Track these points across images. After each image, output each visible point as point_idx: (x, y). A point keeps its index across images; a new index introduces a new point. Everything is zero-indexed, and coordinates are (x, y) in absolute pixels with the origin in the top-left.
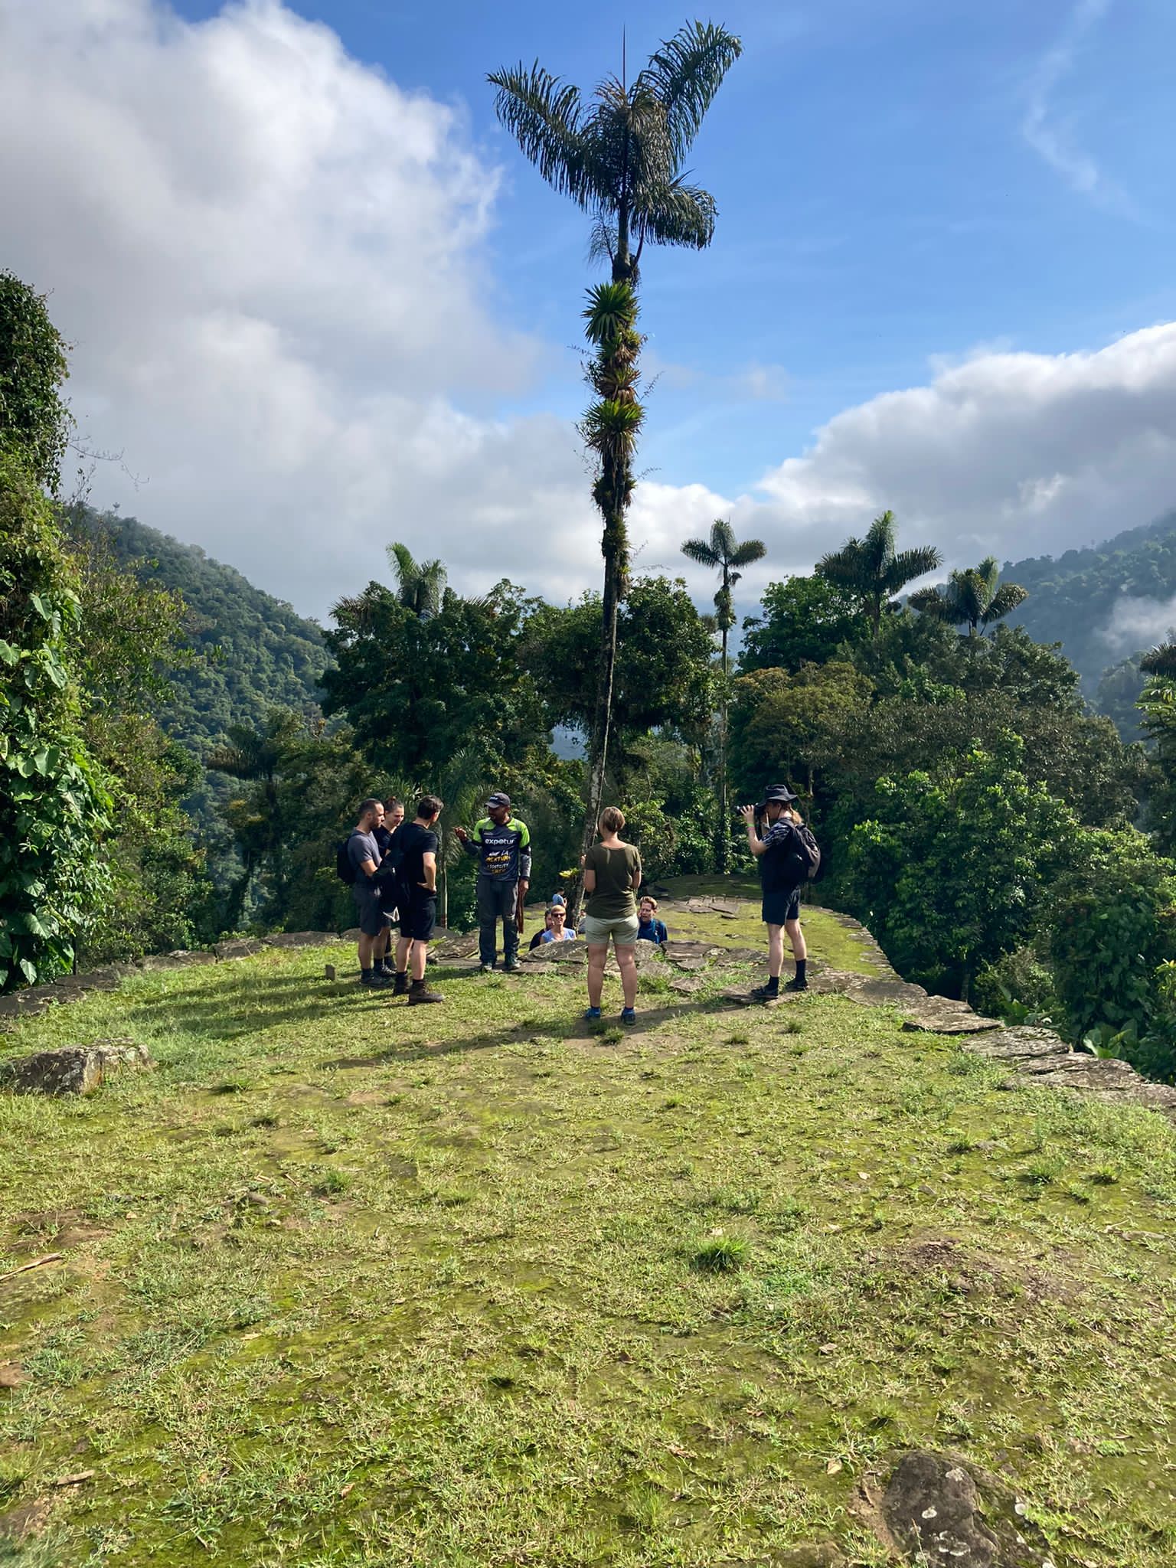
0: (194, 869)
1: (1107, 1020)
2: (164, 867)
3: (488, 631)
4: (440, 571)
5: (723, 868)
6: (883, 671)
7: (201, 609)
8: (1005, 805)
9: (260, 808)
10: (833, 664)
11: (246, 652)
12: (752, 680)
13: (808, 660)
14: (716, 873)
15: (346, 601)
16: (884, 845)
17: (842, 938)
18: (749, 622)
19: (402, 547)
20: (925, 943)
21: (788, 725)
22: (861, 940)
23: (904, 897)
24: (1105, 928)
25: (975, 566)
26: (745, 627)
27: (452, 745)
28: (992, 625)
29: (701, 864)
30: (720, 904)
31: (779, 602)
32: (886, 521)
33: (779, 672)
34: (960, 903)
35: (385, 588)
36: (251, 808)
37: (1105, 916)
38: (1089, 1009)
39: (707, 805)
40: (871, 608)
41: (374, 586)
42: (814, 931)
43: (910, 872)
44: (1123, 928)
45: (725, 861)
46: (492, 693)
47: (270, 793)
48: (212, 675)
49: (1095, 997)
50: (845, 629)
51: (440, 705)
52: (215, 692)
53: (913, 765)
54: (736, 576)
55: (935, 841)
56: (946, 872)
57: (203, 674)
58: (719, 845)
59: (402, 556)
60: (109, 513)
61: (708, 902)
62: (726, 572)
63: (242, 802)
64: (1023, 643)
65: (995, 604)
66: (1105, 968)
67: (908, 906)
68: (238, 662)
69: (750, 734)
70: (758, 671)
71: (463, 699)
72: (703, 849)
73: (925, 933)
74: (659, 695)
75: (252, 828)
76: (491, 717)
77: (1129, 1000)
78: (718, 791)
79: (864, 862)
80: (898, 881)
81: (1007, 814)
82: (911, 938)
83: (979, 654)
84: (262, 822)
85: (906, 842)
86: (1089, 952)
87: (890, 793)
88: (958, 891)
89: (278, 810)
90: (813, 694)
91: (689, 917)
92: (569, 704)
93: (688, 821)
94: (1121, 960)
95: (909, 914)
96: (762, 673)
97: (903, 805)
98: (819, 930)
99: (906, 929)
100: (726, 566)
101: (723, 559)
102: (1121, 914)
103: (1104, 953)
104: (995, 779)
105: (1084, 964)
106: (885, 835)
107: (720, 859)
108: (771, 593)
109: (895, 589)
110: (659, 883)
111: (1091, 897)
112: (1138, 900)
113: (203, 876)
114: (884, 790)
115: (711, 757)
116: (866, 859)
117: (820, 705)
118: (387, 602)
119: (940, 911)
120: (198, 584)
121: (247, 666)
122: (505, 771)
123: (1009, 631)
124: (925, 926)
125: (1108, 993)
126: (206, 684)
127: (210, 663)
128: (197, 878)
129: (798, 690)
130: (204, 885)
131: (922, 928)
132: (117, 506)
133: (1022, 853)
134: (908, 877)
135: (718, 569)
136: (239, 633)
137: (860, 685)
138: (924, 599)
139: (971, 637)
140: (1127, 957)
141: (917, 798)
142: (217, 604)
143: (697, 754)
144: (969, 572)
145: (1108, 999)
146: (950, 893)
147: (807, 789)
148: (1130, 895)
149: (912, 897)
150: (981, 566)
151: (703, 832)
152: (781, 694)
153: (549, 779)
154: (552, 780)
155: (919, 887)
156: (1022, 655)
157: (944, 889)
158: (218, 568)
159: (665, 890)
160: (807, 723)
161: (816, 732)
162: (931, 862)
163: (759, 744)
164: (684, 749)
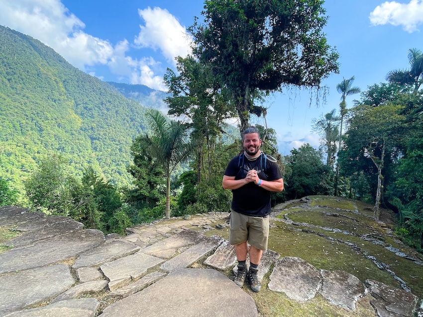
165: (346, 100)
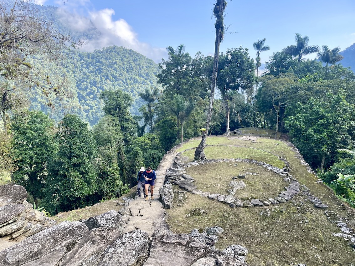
17: (288, 150)
22: (294, 150)
30: (252, 137)
61: (248, 137)
65: (334, 59)
75: (147, 114)
91: (242, 141)
165: (260, 56)
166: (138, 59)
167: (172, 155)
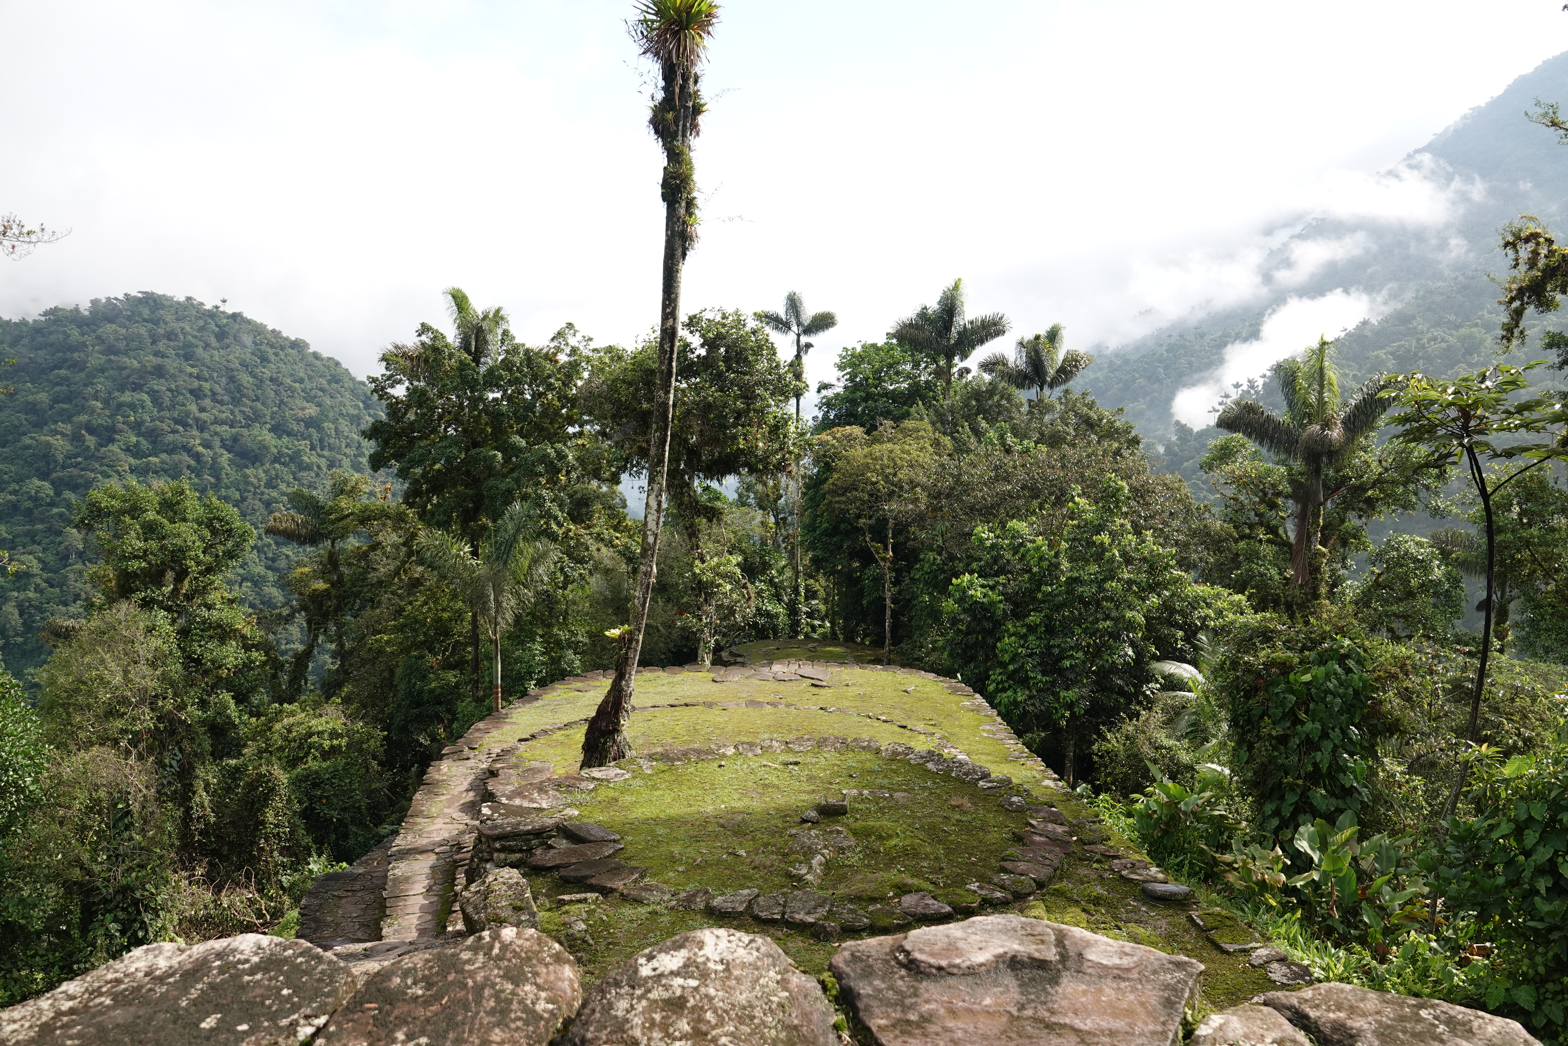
0: (244, 637)
1: (1316, 814)
2: (211, 637)
3: (549, 377)
4: (502, 318)
5: (797, 633)
6: (958, 432)
7: (304, 398)
8: (1114, 555)
9: (323, 574)
10: (908, 424)
11: (347, 437)
12: (830, 438)
13: (886, 418)
14: (791, 637)
15: (397, 347)
16: (985, 600)
17: (955, 707)
18: (824, 386)
19: (459, 291)
20: (1031, 708)
21: (868, 482)
22: (977, 710)
23: (1006, 658)
24: (1309, 694)
25: (1043, 332)
26: (819, 391)
27: (508, 497)
28: (1058, 391)
29: (775, 629)
30: (808, 669)
31: (852, 365)
32: (956, 287)
33: (857, 430)
34: (1067, 663)
35: (437, 331)
36: (315, 575)
37: (1307, 677)
38: (1291, 798)
39: (781, 572)
40: (943, 373)
41: (425, 328)
42: (920, 700)
43: (1012, 630)
44: (1332, 693)
45: (798, 626)
46: (552, 443)
47: (333, 561)
48: (314, 459)
49: (1300, 782)
50: (917, 393)
51: (495, 456)
52: (317, 475)
53: (1007, 515)
54: (809, 346)
55: (1039, 596)
56: (1051, 631)
57: (305, 458)
58: (793, 611)
59: (460, 300)
60: (217, 307)
61: (794, 667)
62: (798, 341)
63: (306, 570)
64: (1091, 406)
65: (1062, 370)
66: (1310, 745)
67: (1011, 667)
68: (340, 448)
69: (829, 492)
70: (835, 429)
71: (520, 450)
72: (777, 616)
73: (1030, 697)
74: (734, 437)
75: (317, 598)
76: (553, 470)
77: (1343, 786)
78: (792, 555)
79: (961, 620)
80: (999, 639)
81: (1116, 564)
82: (1015, 703)
83: (1047, 418)
84: (326, 590)
85: (1008, 598)
86: (1288, 724)
87: (988, 543)
88: (1063, 651)
89: (341, 576)
90: (891, 452)
91: (773, 686)
92: (635, 448)
93: (762, 586)
94: (1332, 735)
95: (1011, 676)
96: (839, 431)
97: (1002, 556)
98: (927, 699)
99: (1009, 693)
100: (799, 335)
101: (795, 328)
102: (1327, 676)
103: (1309, 726)
104: (1099, 529)
105: (1283, 740)
106: (984, 590)
107: (794, 626)
108: (844, 358)
109: (964, 356)
110: (734, 649)
111: (1282, 654)
112: (1347, 656)
113: (253, 646)
114: (981, 541)
115: (784, 523)
116: (962, 617)
117: (899, 462)
118: (439, 344)
119: (1044, 674)
120: (302, 375)
121: (348, 451)
122: (570, 530)
123: (1073, 396)
124: (1029, 689)
125: (1315, 777)
126: (308, 467)
127: (313, 448)
128: (247, 648)
129: (877, 447)
130: (254, 654)
131: (1027, 692)
132: (224, 301)
133: (1131, 607)
134: (1010, 636)
135: (792, 336)
136: (341, 420)
137: (936, 443)
138: (994, 364)
139: (1041, 401)
140: (1337, 730)
141: (1015, 550)
142: (320, 393)
143: (772, 520)
144: (1037, 338)
145: (1316, 784)
146: (1056, 651)
147: (886, 549)
148: (1337, 651)
149: (1014, 658)
150: (1048, 332)
151: (778, 598)
152: (858, 453)
153: (617, 538)
154: (621, 539)
155: (1023, 647)
156: (1089, 418)
157: (1049, 647)
158: (322, 360)
159: (740, 656)
160: (886, 478)
161: (895, 491)
162: (1034, 618)
163: (838, 502)
164: (759, 515)
166: (273, 358)
167: (471, 763)
